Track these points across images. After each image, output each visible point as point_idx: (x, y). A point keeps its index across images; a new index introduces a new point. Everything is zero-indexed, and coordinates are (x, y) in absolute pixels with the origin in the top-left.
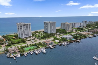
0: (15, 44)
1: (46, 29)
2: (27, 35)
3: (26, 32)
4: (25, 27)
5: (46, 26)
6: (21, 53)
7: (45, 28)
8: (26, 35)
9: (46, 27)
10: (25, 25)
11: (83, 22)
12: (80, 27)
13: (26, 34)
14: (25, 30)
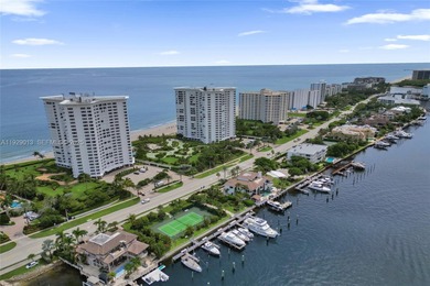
0: (80, 210)
1: (189, 122)
2: (113, 159)
3: (111, 145)
4: (105, 115)
5: (189, 107)
6: (158, 258)
7: (181, 118)
8: (110, 160)
9: (189, 115)
10: (102, 106)
11: (313, 87)
12: (309, 107)
13: (109, 151)
14: (106, 133)
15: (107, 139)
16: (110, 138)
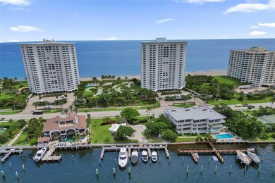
2: (58, 85)
8: (54, 85)
10: (48, 48)
14: (52, 66)
15: (52, 71)
16: (55, 71)
